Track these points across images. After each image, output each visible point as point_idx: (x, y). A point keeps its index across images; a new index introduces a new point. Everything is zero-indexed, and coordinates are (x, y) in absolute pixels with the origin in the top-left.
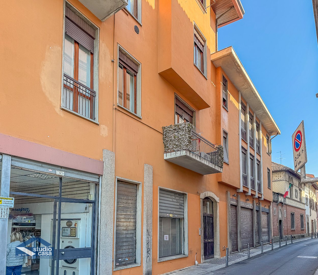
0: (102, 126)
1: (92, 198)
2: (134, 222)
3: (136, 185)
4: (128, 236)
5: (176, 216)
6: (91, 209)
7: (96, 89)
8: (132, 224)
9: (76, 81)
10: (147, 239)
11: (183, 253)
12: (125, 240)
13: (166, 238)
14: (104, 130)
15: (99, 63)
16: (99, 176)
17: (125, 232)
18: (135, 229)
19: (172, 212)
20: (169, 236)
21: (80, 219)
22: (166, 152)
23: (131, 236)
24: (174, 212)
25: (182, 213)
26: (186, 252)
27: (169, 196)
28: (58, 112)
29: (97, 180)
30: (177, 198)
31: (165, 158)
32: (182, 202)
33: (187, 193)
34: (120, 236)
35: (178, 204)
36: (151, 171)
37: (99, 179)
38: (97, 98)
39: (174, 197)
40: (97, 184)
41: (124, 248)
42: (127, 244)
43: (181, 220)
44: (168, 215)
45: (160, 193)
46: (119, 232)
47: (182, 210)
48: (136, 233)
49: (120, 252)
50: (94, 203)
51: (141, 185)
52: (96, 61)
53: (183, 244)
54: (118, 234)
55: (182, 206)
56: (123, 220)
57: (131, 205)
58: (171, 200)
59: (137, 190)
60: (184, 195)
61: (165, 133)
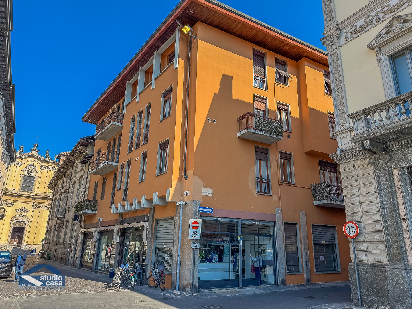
0: (274, 196)
1: (272, 233)
2: (296, 247)
3: (296, 224)
4: (293, 255)
5: (328, 243)
6: (271, 239)
7: (270, 178)
8: (295, 248)
9: (261, 178)
10: (306, 258)
11: (337, 270)
12: (291, 257)
13: (322, 258)
14: (275, 198)
15: (270, 165)
16: (274, 222)
17: (291, 253)
18: (298, 251)
19: (324, 240)
20: (324, 257)
21: (266, 245)
22: (315, 200)
23: (295, 255)
24: (326, 240)
25: (334, 241)
26: (340, 270)
27: (321, 229)
28: (255, 196)
29: (273, 224)
30: (327, 230)
31: (314, 204)
32: (333, 232)
33: (335, 226)
34: (289, 255)
35: (329, 234)
36: (304, 215)
37: (274, 223)
38: (270, 182)
39: (325, 229)
40: (274, 226)
41: (292, 262)
42: (293, 260)
43: (333, 246)
44: (321, 242)
45: (312, 227)
46: (287, 252)
47: (334, 239)
48: (298, 254)
49: (289, 264)
50: (273, 236)
51: (298, 224)
52: (269, 164)
53: (336, 263)
54: (287, 253)
55: (332, 236)
56: (289, 246)
57: (293, 237)
58: (322, 231)
59: (296, 227)
60: (333, 227)
61: (312, 188)
